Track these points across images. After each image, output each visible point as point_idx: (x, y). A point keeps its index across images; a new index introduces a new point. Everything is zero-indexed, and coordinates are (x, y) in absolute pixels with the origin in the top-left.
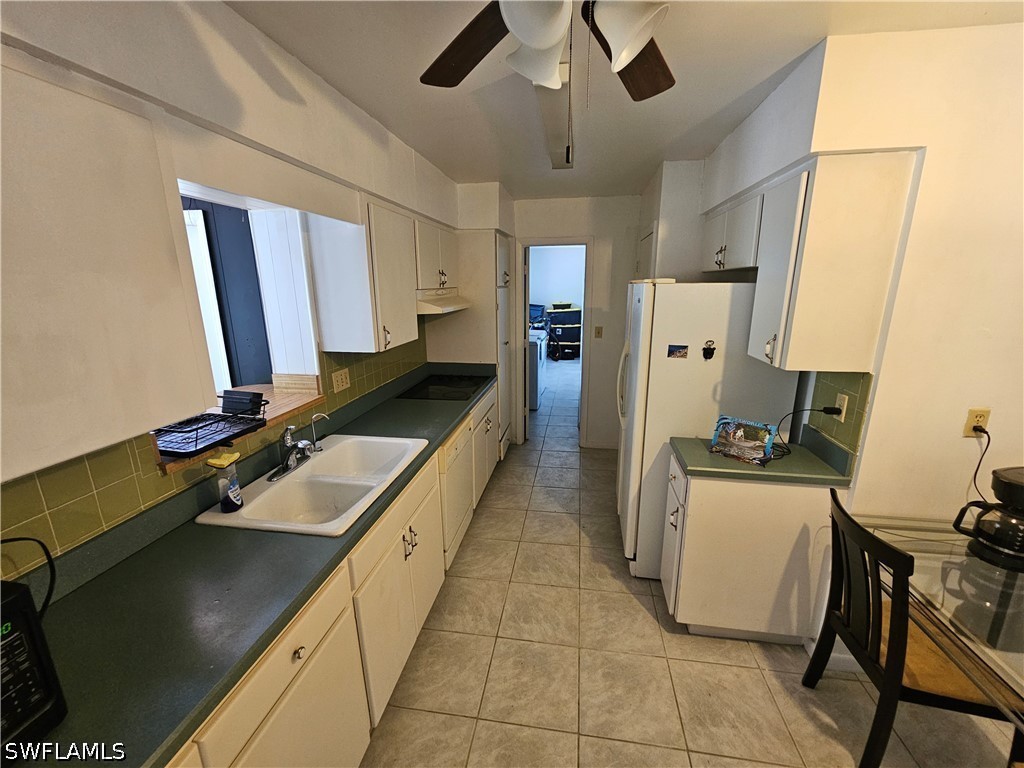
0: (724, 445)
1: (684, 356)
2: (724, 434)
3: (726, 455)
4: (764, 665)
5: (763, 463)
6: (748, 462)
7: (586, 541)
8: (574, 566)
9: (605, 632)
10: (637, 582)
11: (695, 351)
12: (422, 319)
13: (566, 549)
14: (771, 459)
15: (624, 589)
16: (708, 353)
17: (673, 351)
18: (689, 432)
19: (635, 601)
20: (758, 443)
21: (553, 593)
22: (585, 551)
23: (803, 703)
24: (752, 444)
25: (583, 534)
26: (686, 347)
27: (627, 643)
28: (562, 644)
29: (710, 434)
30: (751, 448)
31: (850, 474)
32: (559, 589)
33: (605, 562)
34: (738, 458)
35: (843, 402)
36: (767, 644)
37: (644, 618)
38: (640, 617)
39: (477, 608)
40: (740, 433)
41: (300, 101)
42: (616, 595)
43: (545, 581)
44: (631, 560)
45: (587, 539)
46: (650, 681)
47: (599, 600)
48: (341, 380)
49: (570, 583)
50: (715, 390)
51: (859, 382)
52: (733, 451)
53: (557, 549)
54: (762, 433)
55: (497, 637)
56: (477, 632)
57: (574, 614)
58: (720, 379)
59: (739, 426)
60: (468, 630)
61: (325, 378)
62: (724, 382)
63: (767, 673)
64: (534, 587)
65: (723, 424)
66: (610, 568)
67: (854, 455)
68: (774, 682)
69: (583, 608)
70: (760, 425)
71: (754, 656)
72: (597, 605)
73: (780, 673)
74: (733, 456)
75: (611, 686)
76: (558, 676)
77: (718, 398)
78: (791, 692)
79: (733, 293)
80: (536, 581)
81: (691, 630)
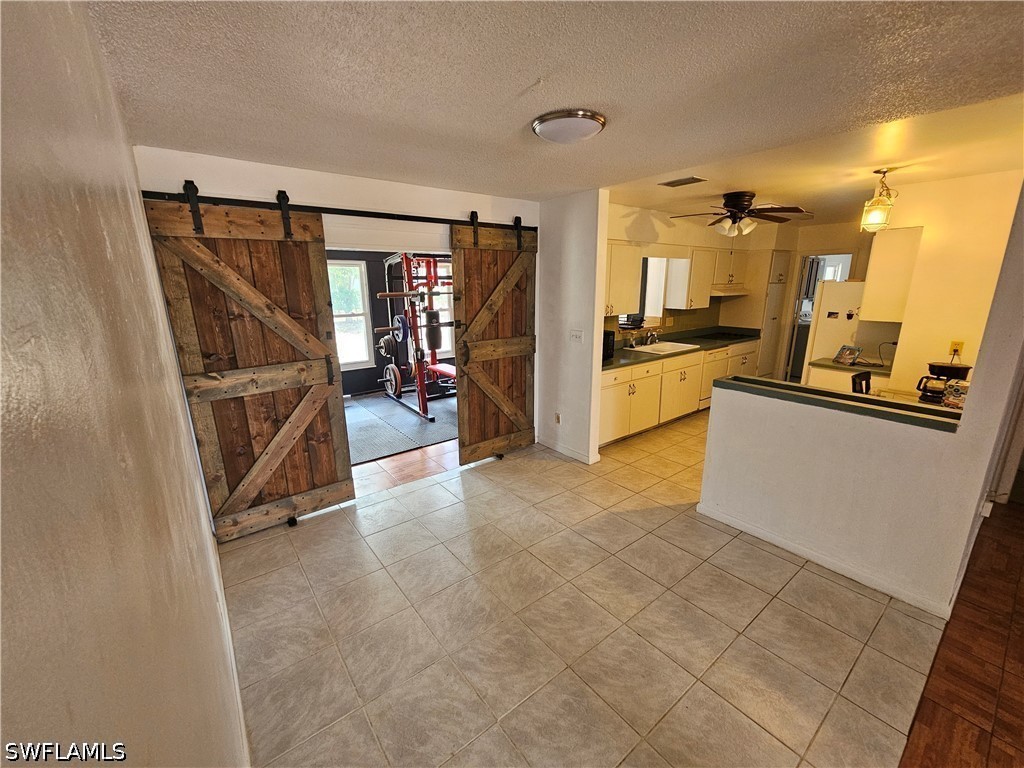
3: (838, 362)
5: (851, 364)
6: (845, 364)
11: (843, 316)
12: (713, 299)
16: (850, 316)
17: (830, 315)
20: (852, 356)
26: (838, 313)
30: (850, 358)
40: (848, 352)
41: (674, 225)
48: (670, 322)
50: (852, 336)
52: (842, 361)
54: (856, 352)
58: (856, 330)
59: (848, 350)
61: (664, 319)
62: (858, 332)
77: (854, 340)
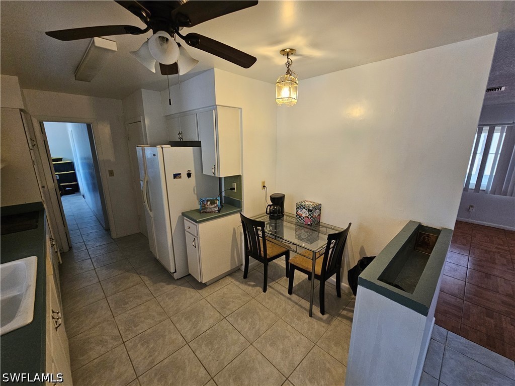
0: (204, 209)
1: (180, 178)
2: (203, 205)
3: (206, 213)
4: (233, 280)
5: (219, 211)
6: (214, 212)
7: (145, 278)
8: (146, 291)
9: (176, 305)
10: (179, 281)
11: (184, 175)
13: (137, 287)
14: (221, 209)
15: (175, 286)
16: (189, 175)
17: (175, 176)
18: (188, 209)
19: (182, 288)
20: (215, 205)
21: (143, 307)
22: (148, 282)
23: (246, 283)
24: (213, 206)
25: (142, 277)
26: (180, 174)
27: (188, 303)
28: (160, 322)
29: (198, 207)
30: (214, 207)
31: (242, 207)
32: (145, 304)
33: (162, 281)
34: (210, 212)
35: (235, 185)
36: (230, 274)
37: (189, 291)
38: (187, 292)
39: (101, 341)
40: (209, 203)
42: (173, 291)
43: (135, 305)
44: (174, 273)
45: (145, 277)
46: (203, 309)
47: (167, 297)
49: (149, 298)
50: (194, 190)
51: (238, 178)
52: (208, 210)
53: (132, 289)
54: (216, 201)
55: (124, 343)
56: (109, 350)
57: (159, 308)
58: (195, 185)
59: (208, 201)
60: (103, 353)
62: (197, 186)
63: (234, 282)
64: (131, 311)
65: (202, 202)
66: (165, 282)
67: (242, 201)
68: (237, 283)
69: (162, 303)
70: (215, 198)
71: (229, 280)
72: (167, 299)
73: (237, 280)
74: (209, 212)
75: (190, 320)
76: (167, 333)
77: (196, 193)
78: (242, 283)
79: (194, 151)
80: (129, 308)
81: (207, 285)
